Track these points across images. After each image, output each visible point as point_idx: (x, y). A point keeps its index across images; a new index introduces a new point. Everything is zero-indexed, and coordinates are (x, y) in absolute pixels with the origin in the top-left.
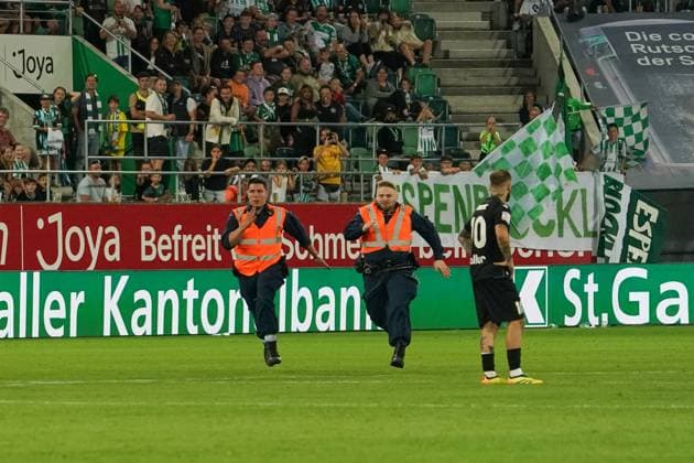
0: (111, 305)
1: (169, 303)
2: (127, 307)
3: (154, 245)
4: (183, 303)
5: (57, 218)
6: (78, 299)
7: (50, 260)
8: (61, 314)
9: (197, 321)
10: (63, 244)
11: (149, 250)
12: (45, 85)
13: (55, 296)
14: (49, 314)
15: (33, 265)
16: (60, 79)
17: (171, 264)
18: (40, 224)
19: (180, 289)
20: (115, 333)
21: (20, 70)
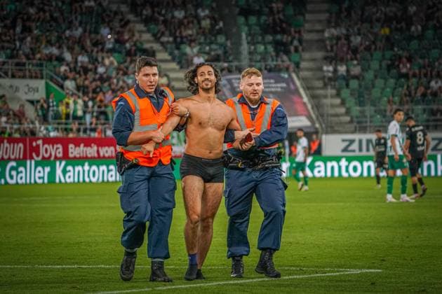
0: (59, 172)
1: (79, 172)
2: (65, 172)
3: (74, 151)
4: (84, 171)
5: (40, 142)
6: (48, 169)
7: (38, 156)
8: (41, 175)
9: (89, 176)
10: (42, 151)
11: (72, 153)
12: (36, 96)
13: (40, 168)
14: (37, 175)
15: (31, 158)
16: (40, 95)
17: (80, 158)
18: (34, 144)
19: (83, 166)
20: (60, 181)
21: (27, 91)
